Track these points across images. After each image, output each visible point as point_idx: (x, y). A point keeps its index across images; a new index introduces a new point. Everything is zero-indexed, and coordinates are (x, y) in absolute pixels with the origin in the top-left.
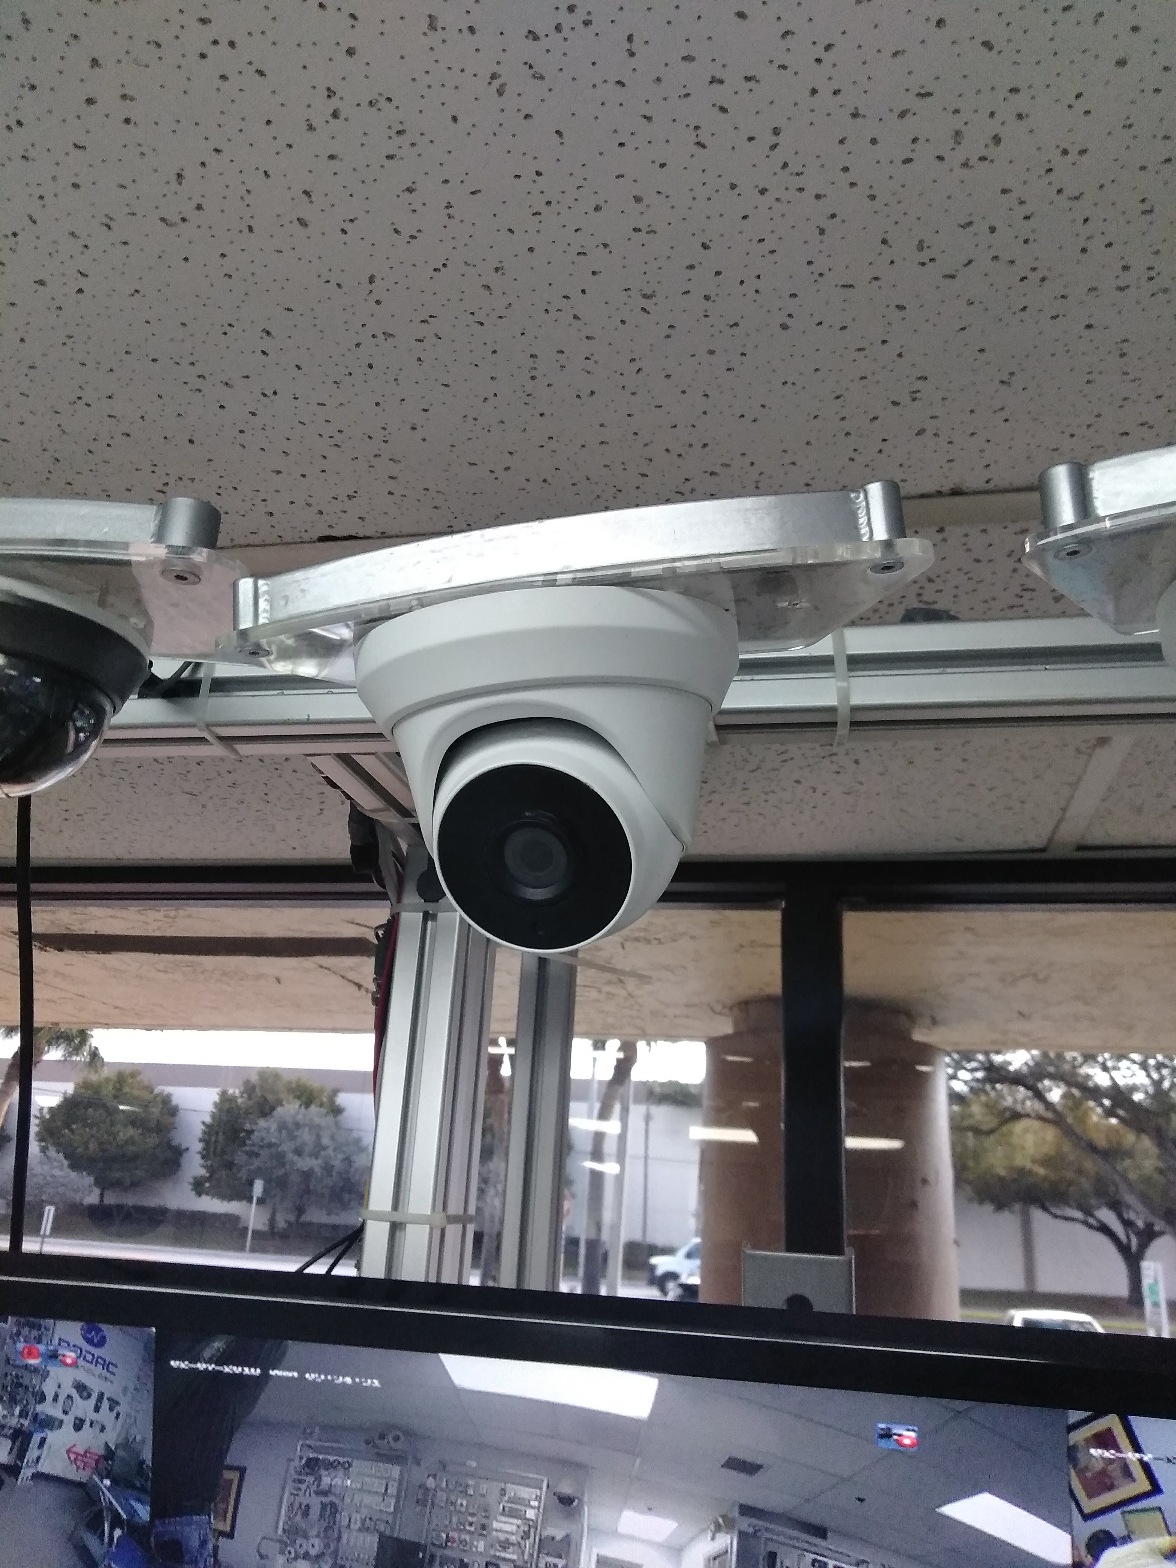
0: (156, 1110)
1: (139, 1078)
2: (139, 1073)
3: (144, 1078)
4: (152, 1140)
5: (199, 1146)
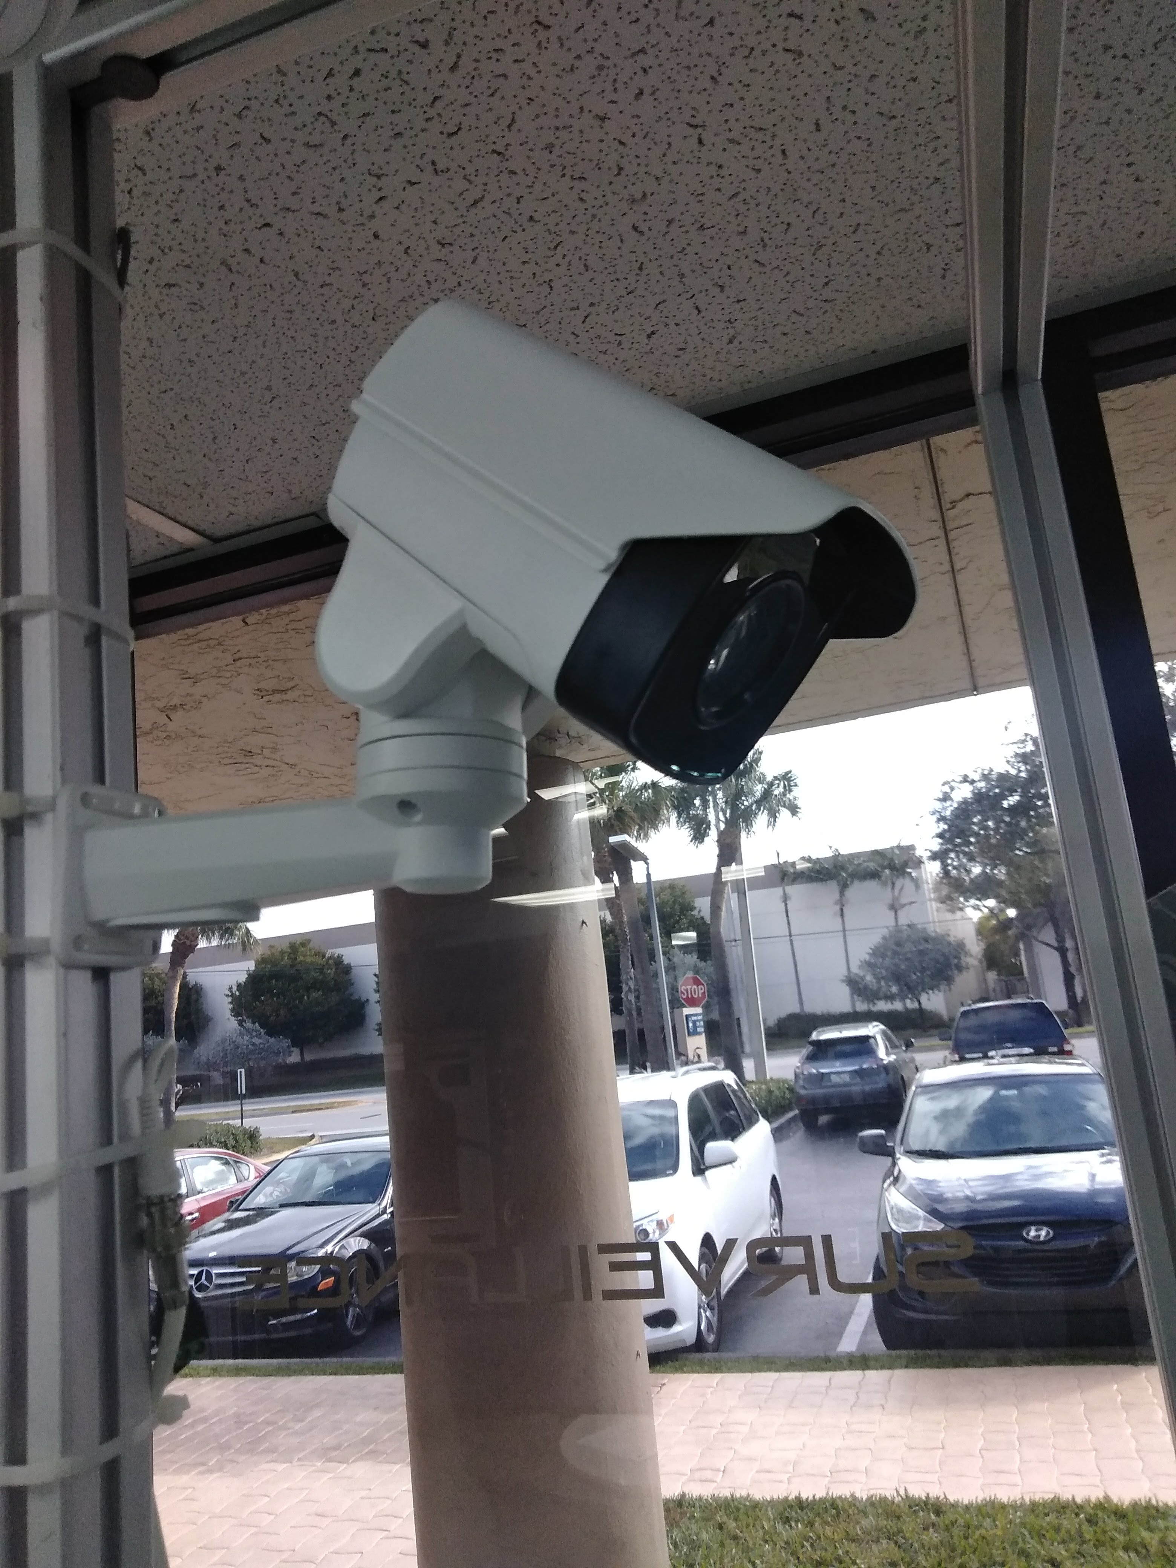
0: (331, 972)
1: (311, 945)
2: (309, 941)
3: (314, 945)
4: (334, 998)
5: (376, 997)
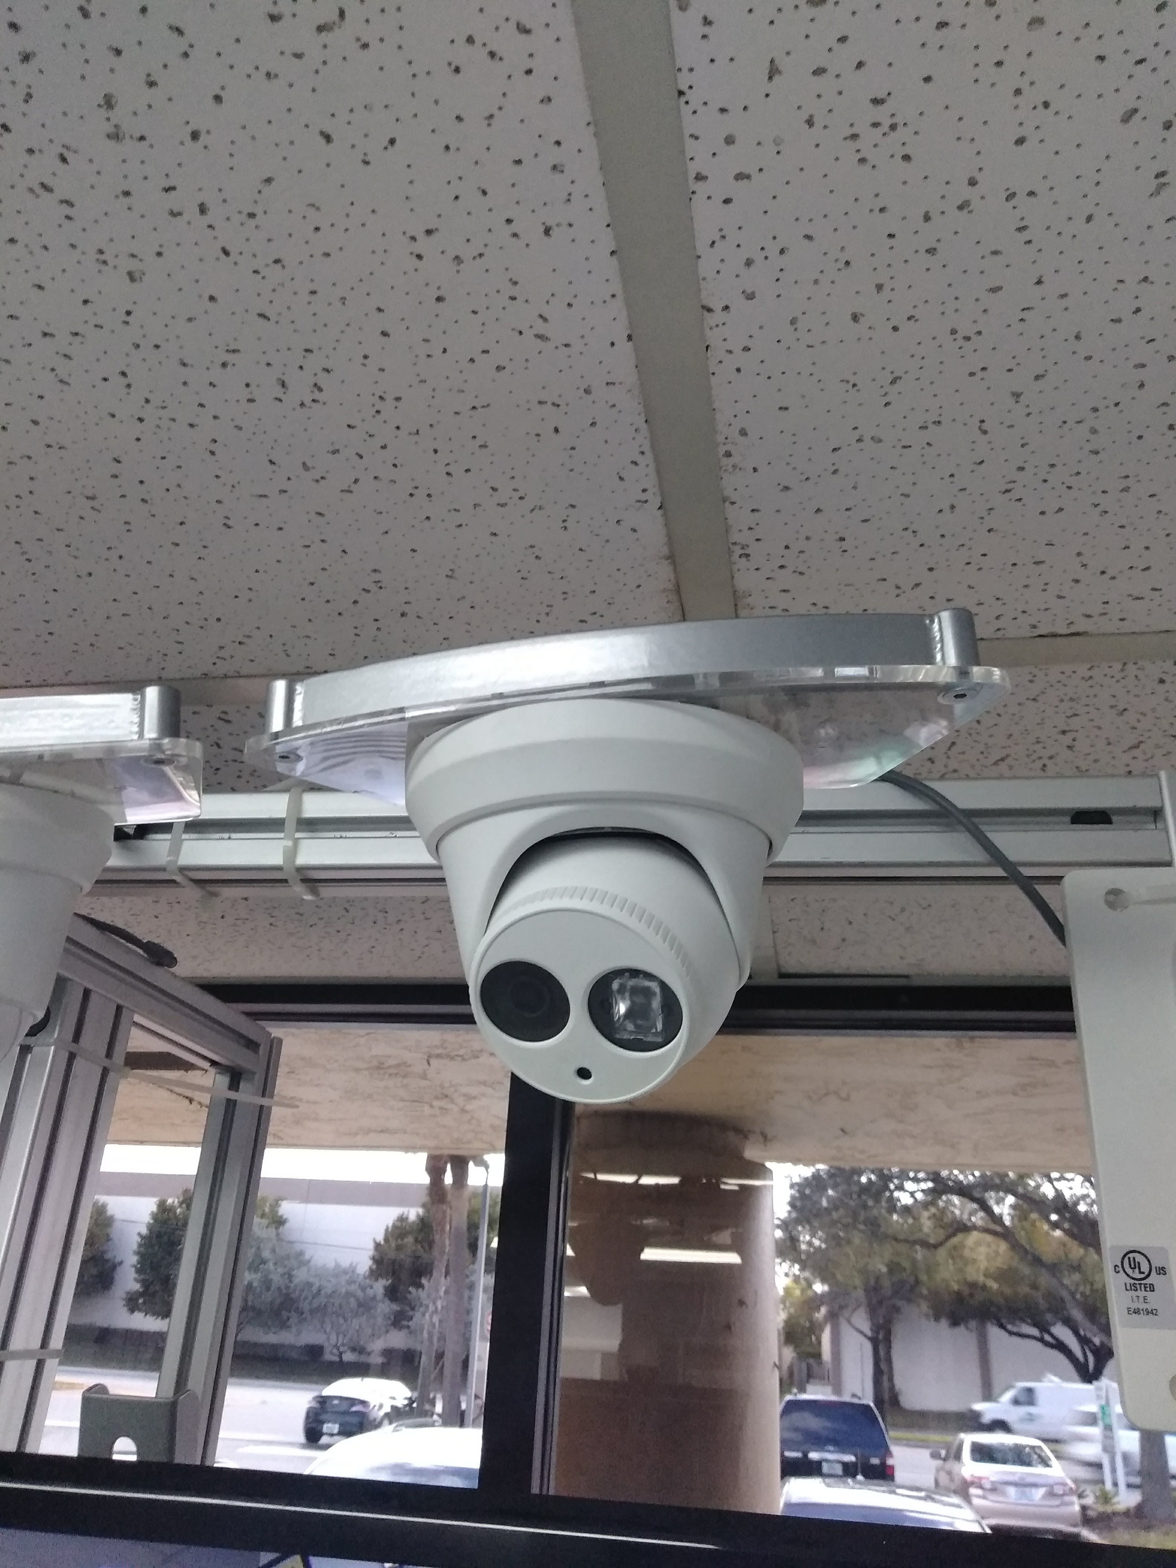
5: (134, 1259)
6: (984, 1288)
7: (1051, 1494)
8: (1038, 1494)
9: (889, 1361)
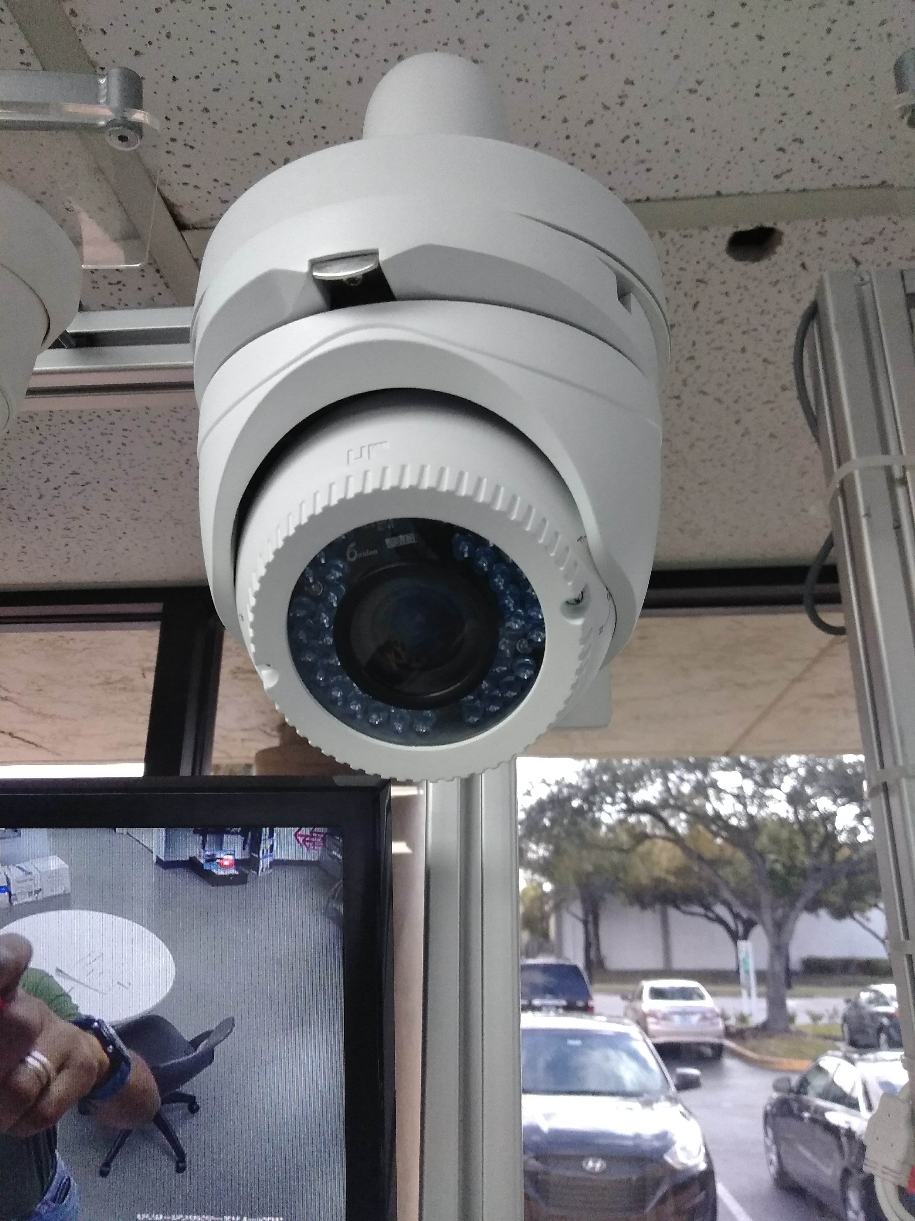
6: (665, 881)
7: (704, 1018)
8: (695, 1019)
9: (597, 935)
